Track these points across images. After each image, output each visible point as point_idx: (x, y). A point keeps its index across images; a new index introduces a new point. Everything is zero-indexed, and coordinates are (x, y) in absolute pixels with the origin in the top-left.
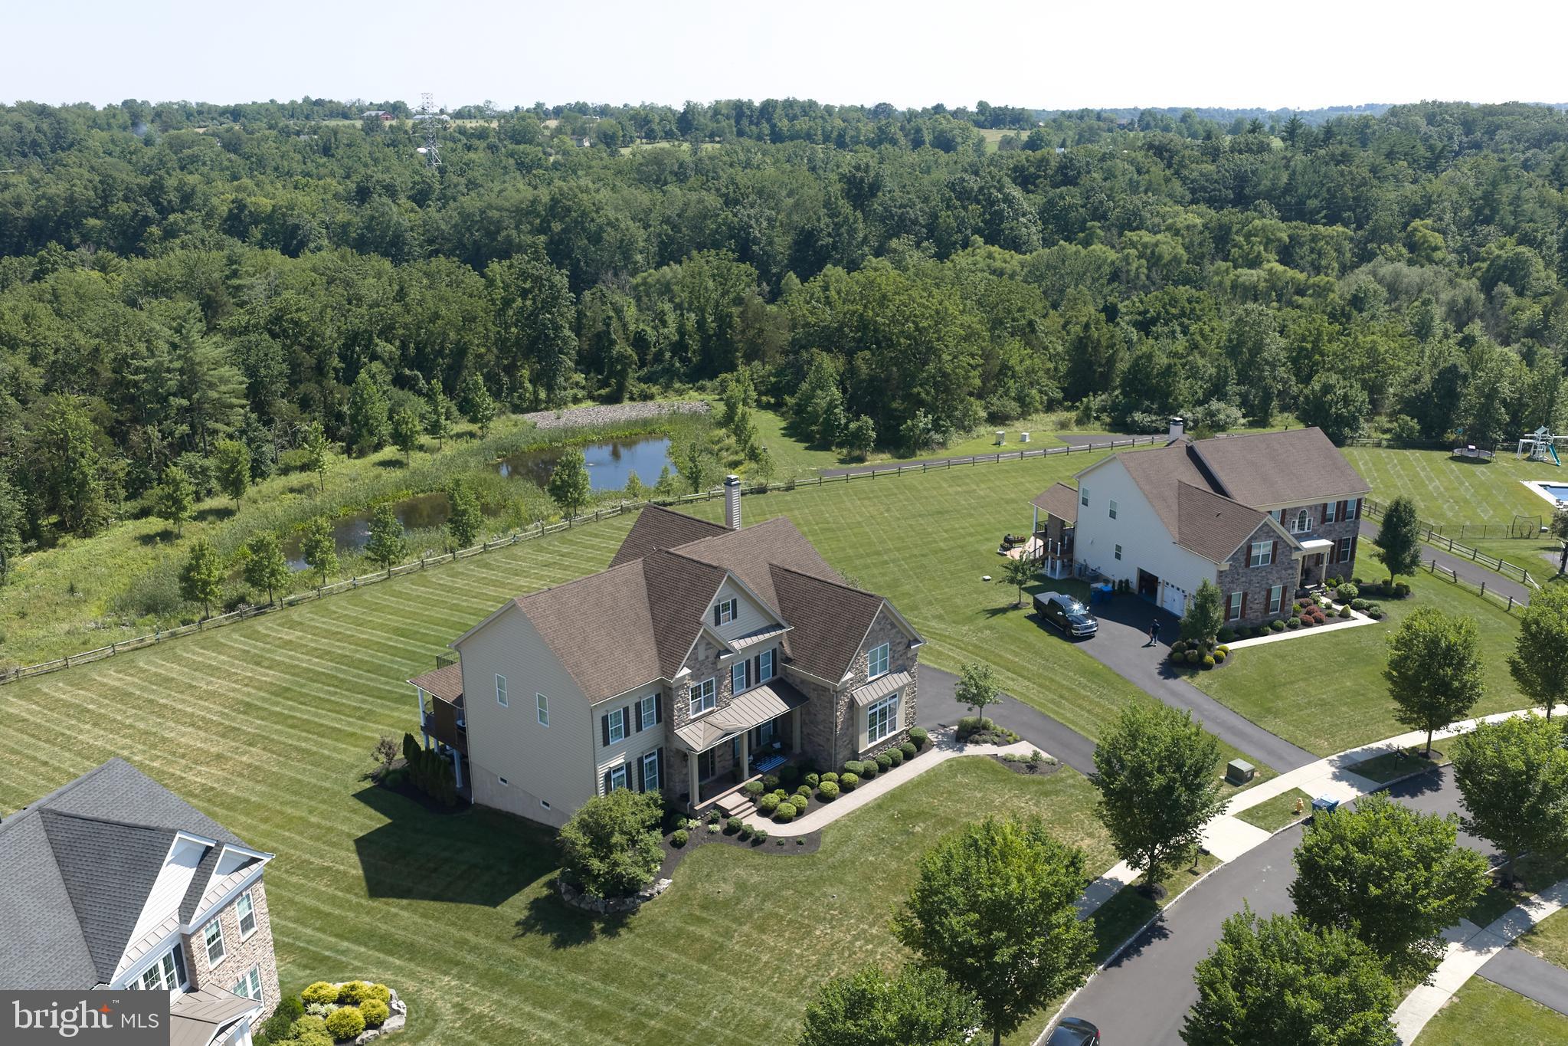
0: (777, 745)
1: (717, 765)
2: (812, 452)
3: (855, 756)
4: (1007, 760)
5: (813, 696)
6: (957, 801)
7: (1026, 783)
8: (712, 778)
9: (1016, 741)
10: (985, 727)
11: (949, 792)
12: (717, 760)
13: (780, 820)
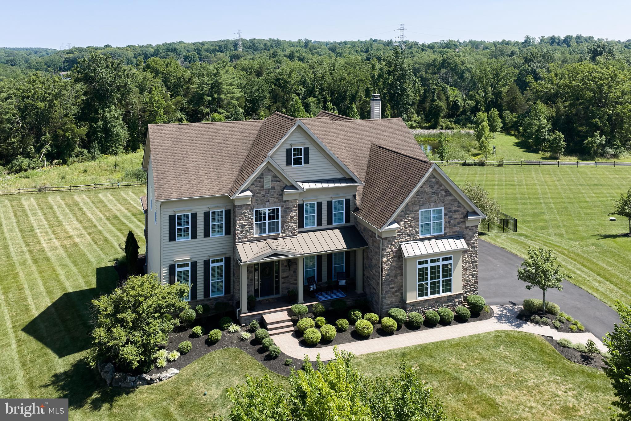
0: (342, 282)
1: (281, 286)
2: (527, 153)
3: (403, 305)
4: (562, 346)
5: (370, 241)
6: (487, 371)
7: (572, 372)
8: (275, 296)
9: (580, 331)
10: (551, 312)
11: (483, 360)
12: (281, 280)
13: (306, 343)
